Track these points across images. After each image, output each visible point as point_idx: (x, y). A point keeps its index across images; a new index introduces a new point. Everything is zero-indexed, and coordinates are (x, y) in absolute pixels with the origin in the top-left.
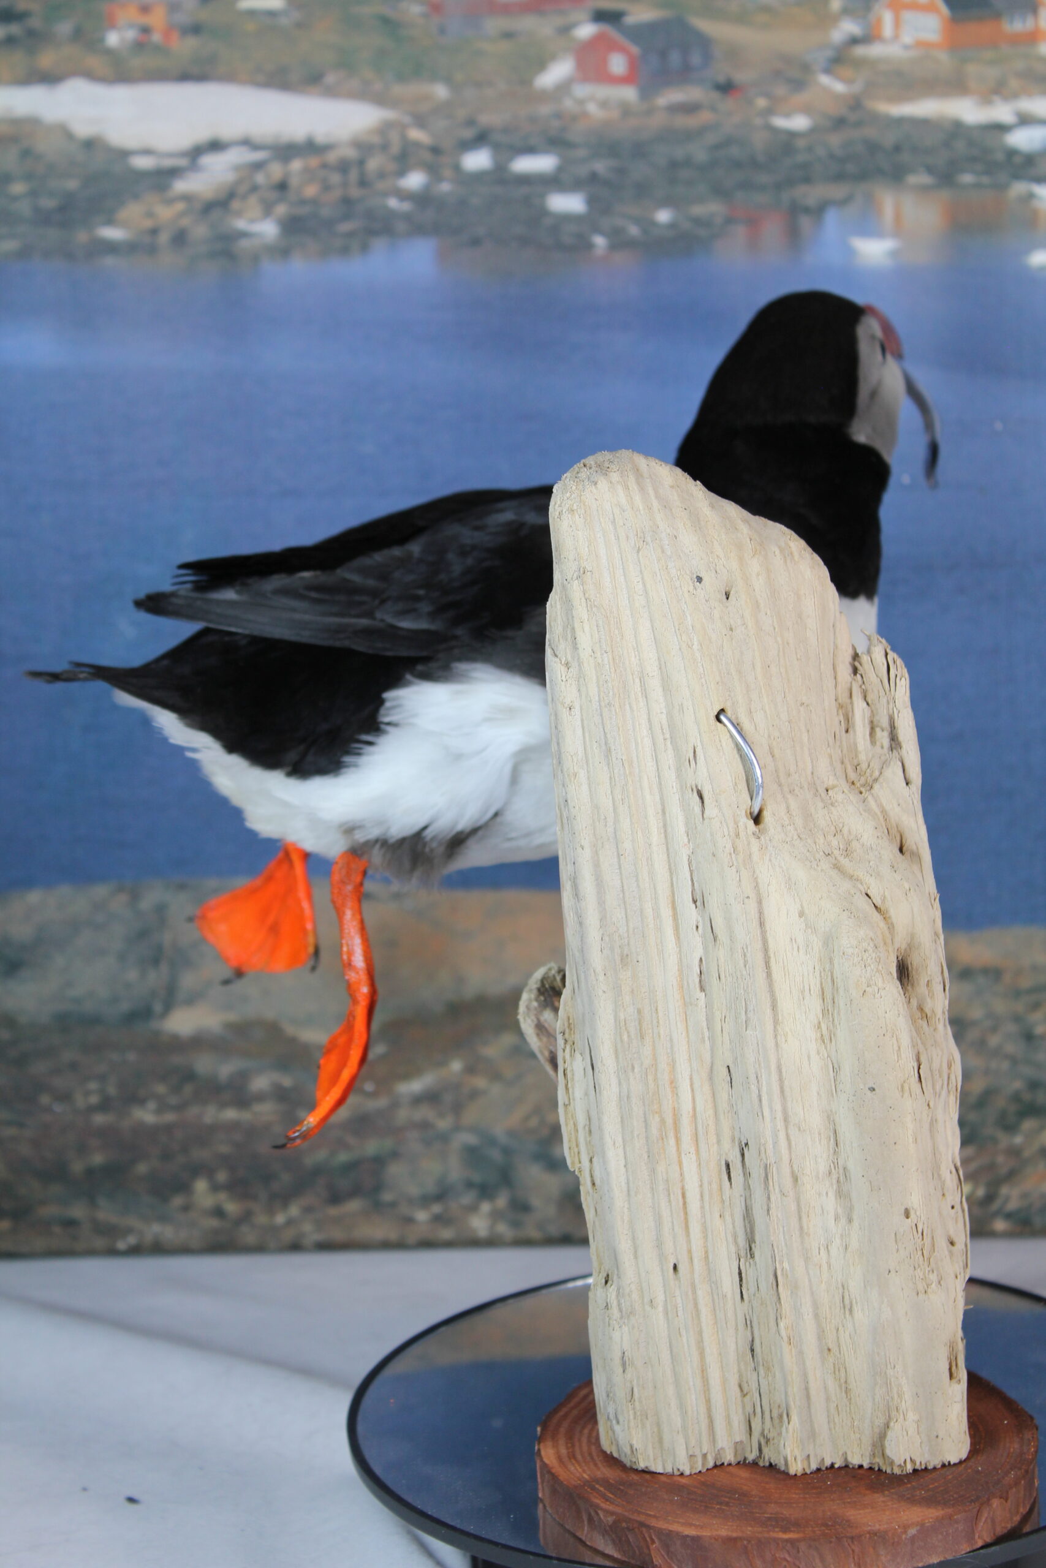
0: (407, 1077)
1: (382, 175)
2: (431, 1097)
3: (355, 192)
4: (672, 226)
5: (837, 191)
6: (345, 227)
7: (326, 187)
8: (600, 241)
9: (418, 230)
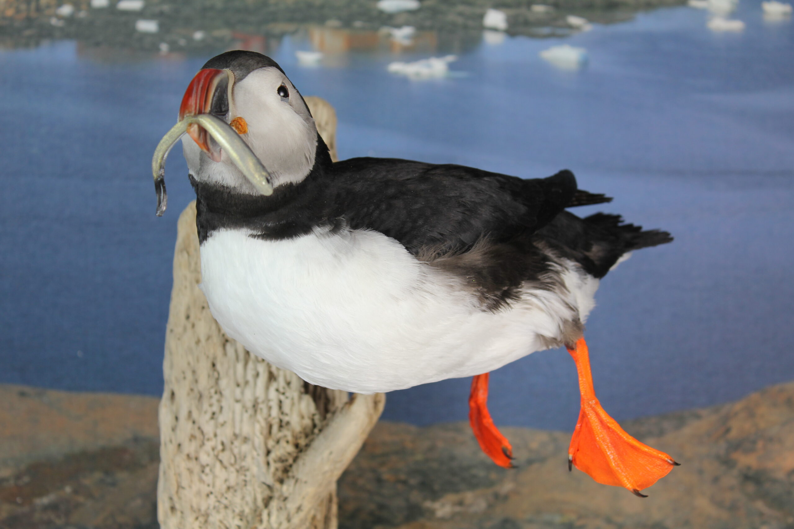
0: (41, 495)
1: (48, 6)
2: (53, 507)
3: (33, 14)
4: (203, 41)
5: (291, 27)
6: (28, 33)
7: (18, 11)
8: (164, 47)
9: (67, 36)
